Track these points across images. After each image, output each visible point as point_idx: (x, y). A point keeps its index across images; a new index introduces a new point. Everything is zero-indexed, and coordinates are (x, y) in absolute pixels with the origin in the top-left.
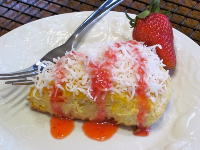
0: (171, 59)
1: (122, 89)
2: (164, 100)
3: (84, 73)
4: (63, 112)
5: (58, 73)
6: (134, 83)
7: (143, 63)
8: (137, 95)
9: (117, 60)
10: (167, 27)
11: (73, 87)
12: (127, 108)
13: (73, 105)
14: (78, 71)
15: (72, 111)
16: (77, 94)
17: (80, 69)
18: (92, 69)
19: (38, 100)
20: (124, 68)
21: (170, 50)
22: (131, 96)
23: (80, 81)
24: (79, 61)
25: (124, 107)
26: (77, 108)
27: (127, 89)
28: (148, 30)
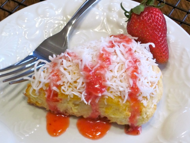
0: (164, 55)
1: (115, 93)
2: (155, 101)
3: (78, 77)
4: (58, 109)
5: (53, 76)
6: (127, 88)
7: (136, 65)
8: (129, 99)
9: (111, 63)
10: (161, 24)
11: (68, 90)
12: (120, 111)
13: (68, 105)
14: (73, 73)
15: (67, 109)
16: (72, 97)
17: (75, 72)
18: (87, 73)
19: (34, 98)
20: (117, 72)
21: (163, 46)
22: (124, 100)
23: (75, 84)
24: (74, 63)
25: (117, 109)
26: (71, 108)
27: (120, 93)
28: (142, 27)
